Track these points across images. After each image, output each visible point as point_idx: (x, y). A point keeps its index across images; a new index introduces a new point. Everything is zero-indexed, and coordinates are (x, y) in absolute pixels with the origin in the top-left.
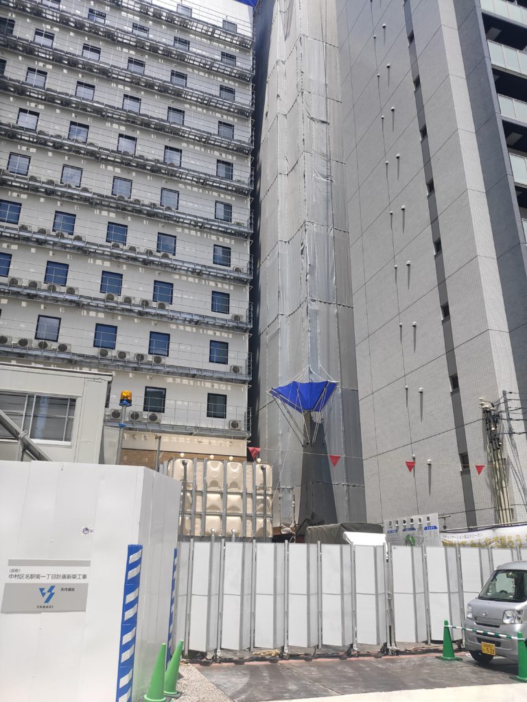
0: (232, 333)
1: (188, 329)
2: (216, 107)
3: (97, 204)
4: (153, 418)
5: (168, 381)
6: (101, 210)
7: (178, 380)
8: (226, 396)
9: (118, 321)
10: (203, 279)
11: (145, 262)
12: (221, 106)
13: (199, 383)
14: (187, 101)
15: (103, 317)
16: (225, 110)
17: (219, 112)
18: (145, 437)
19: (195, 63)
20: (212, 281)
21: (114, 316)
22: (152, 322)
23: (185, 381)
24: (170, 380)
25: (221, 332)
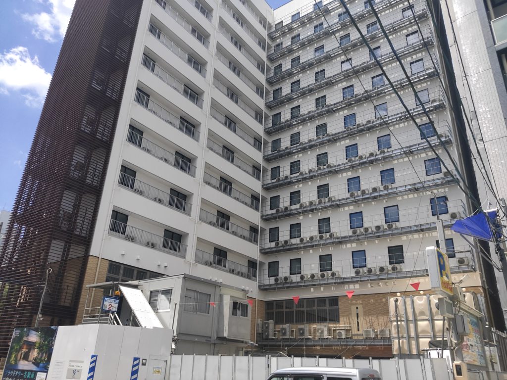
0: (447, 187)
1: (411, 196)
2: (401, 27)
3: (337, 139)
4: (394, 269)
5: (403, 239)
6: (340, 142)
7: (410, 236)
8: (452, 239)
9: (362, 208)
10: (415, 155)
11: (371, 162)
12: (404, 25)
13: (427, 234)
14: (381, 37)
15: (353, 208)
16: (408, 24)
17: (404, 29)
18: (394, 282)
19: (380, 9)
20: (423, 153)
21: (359, 205)
22: (384, 201)
23: (416, 236)
24: (404, 238)
25: (437, 189)
